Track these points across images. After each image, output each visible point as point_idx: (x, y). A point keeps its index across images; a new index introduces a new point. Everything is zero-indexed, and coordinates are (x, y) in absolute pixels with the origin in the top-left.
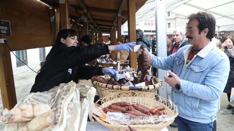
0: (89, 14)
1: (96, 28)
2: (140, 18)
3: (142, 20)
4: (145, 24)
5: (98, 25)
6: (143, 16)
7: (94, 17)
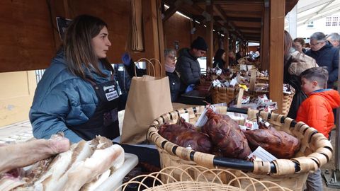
0: (215, 9)
1: (235, 33)
2: (317, 13)
3: (321, 17)
4: (328, 24)
5: (237, 28)
6: (321, 10)
7: (229, 15)
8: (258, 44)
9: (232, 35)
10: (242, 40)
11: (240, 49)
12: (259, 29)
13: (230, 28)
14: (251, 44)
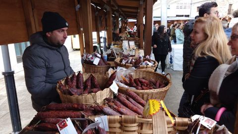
4: (177, 7)
8: (136, 21)
9: (115, 13)
10: (124, 17)
11: (122, 25)
12: (137, 8)
13: (114, 7)
14: (130, 20)
